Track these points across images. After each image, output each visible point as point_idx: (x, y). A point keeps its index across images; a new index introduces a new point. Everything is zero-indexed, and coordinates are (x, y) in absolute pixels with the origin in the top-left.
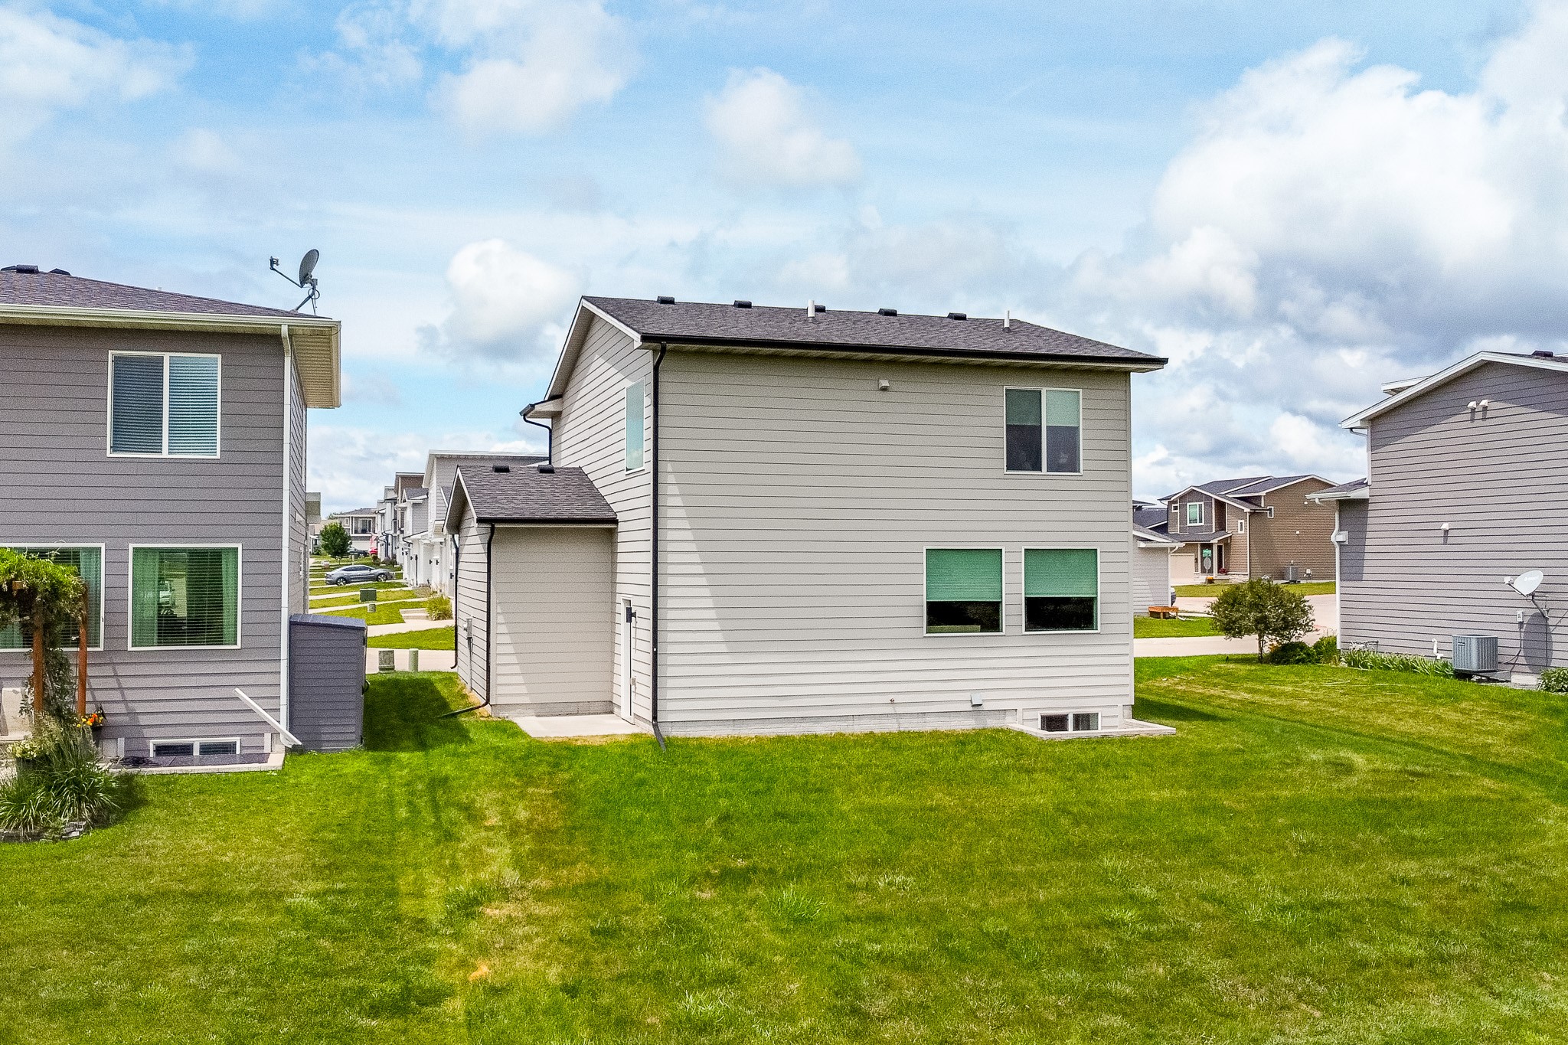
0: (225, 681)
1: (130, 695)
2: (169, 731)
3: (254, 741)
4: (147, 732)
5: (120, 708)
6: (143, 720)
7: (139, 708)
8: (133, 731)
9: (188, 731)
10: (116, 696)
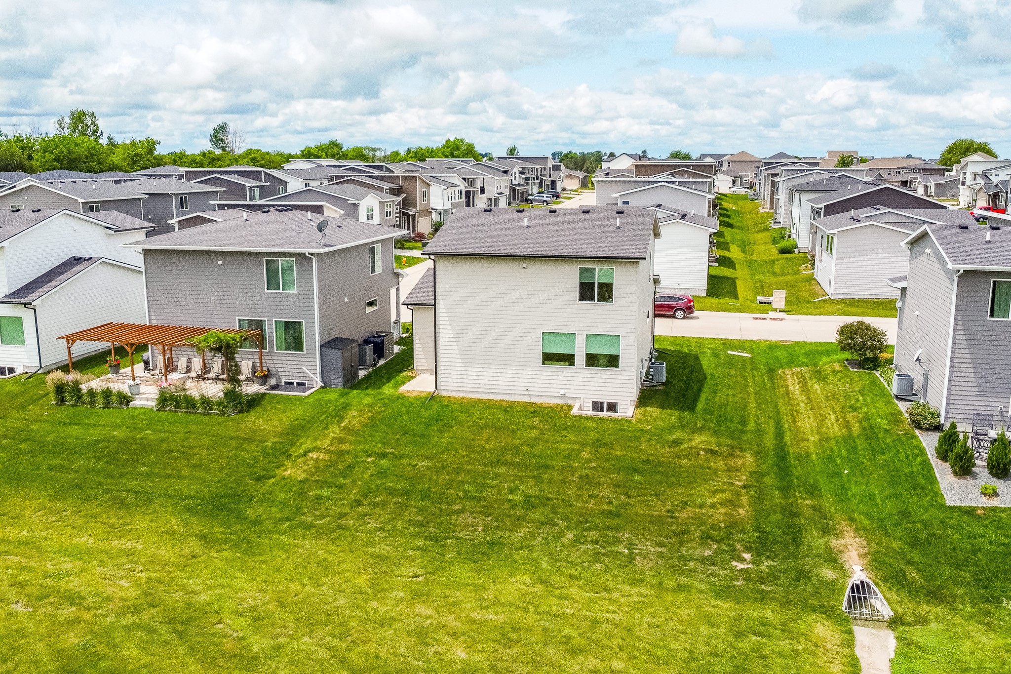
0: (300, 363)
1: (277, 366)
2: (289, 377)
3: (311, 383)
4: (282, 377)
5: (274, 369)
6: (280, 373)
7: (279, 369)
8: (278, 377)
9: (292, 378)
10: (272, 365)
